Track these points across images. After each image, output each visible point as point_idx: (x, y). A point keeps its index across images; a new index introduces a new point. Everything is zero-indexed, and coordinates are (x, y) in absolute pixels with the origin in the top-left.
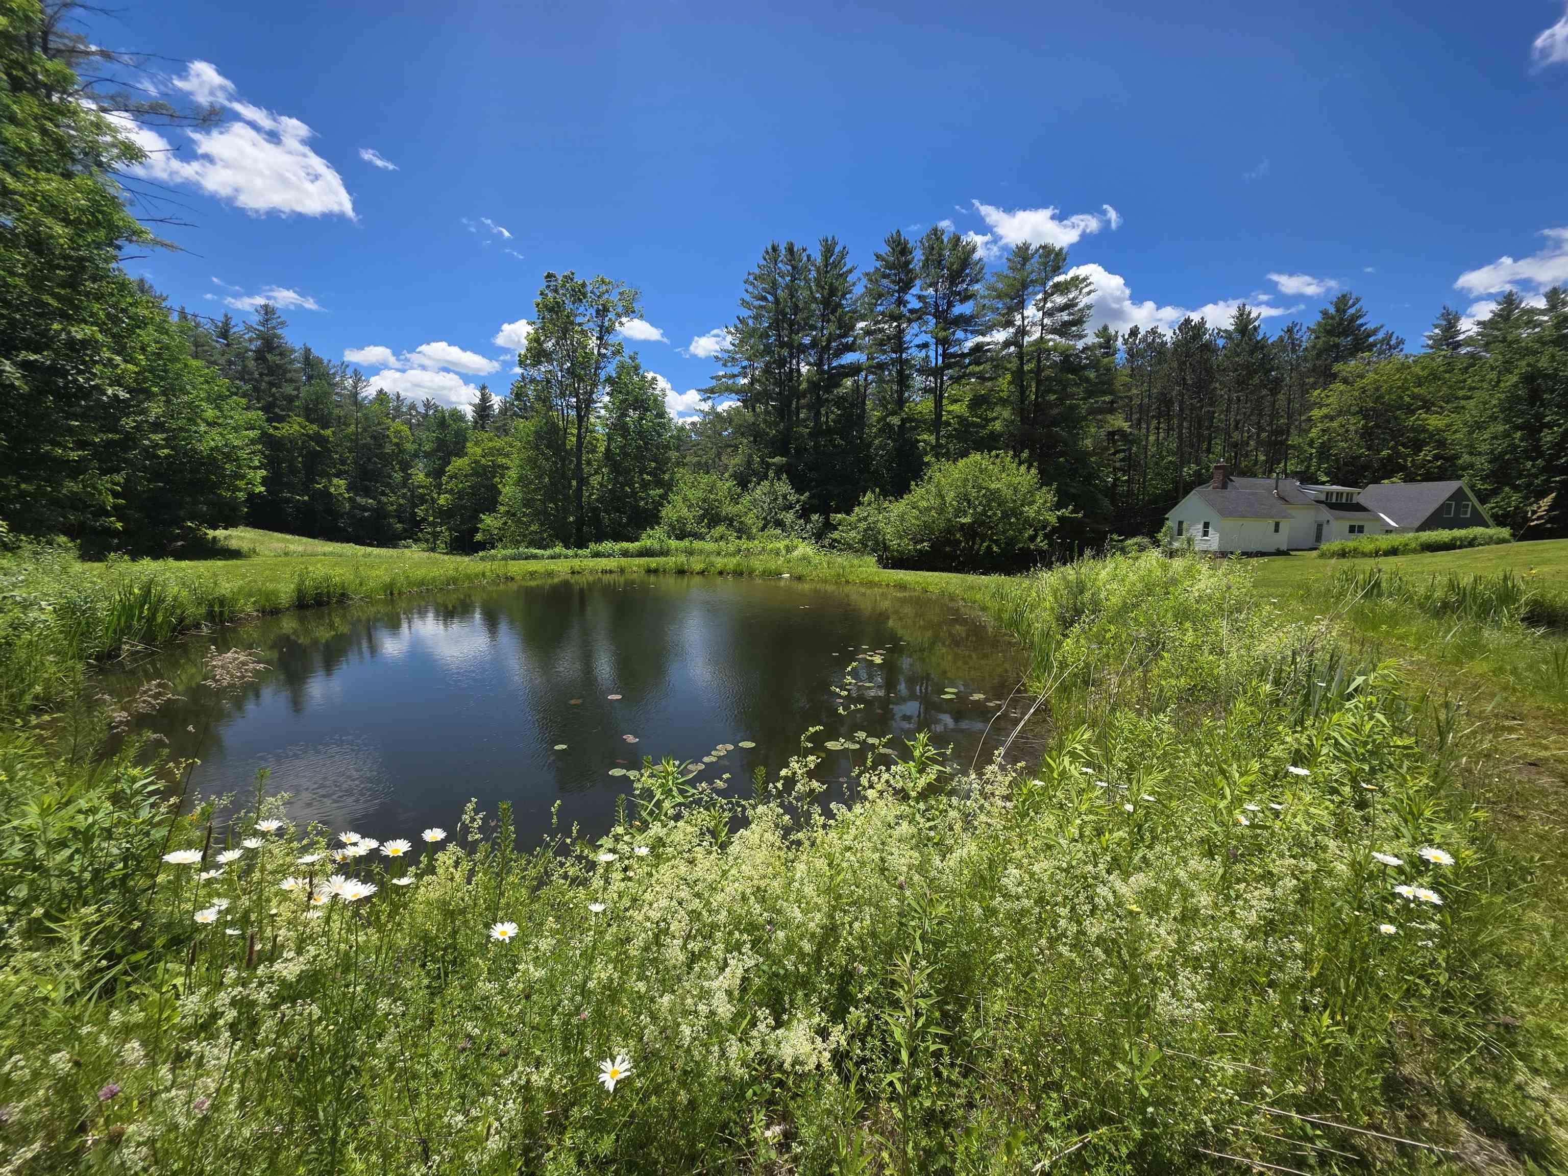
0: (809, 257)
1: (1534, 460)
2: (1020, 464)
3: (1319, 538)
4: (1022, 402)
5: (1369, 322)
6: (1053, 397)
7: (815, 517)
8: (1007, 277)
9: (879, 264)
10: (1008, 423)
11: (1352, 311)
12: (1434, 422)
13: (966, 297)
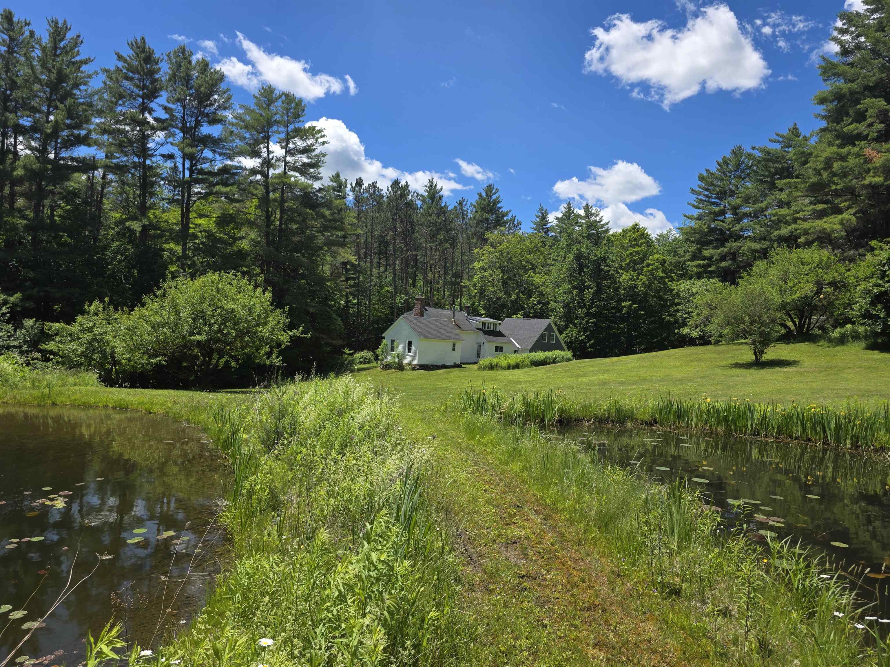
0: (32, 33)
1: (582, 308)
2: (256, 287)
3: (479, 355)
4: (268, 226)
5: (504, 206)
6: (295, 226)
7: (28, 322)
8: (253, 111)
9: (120, 64)
10: (255, 243)
11: (494, 197)
12: (538, 279)
13: (214, 121)
